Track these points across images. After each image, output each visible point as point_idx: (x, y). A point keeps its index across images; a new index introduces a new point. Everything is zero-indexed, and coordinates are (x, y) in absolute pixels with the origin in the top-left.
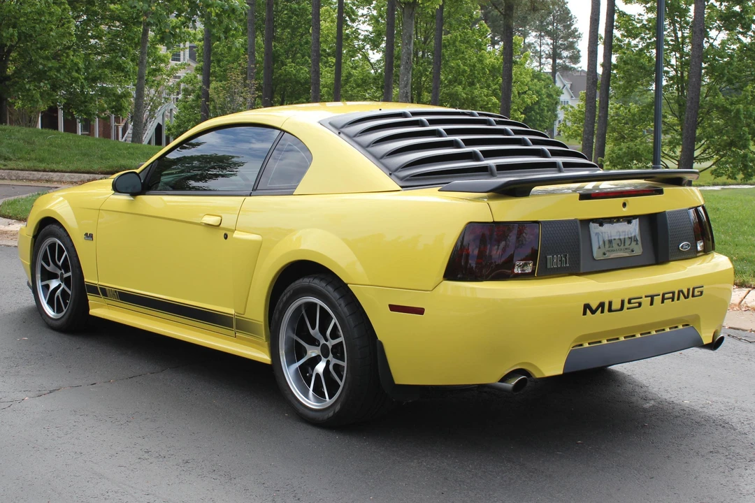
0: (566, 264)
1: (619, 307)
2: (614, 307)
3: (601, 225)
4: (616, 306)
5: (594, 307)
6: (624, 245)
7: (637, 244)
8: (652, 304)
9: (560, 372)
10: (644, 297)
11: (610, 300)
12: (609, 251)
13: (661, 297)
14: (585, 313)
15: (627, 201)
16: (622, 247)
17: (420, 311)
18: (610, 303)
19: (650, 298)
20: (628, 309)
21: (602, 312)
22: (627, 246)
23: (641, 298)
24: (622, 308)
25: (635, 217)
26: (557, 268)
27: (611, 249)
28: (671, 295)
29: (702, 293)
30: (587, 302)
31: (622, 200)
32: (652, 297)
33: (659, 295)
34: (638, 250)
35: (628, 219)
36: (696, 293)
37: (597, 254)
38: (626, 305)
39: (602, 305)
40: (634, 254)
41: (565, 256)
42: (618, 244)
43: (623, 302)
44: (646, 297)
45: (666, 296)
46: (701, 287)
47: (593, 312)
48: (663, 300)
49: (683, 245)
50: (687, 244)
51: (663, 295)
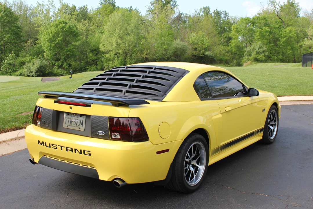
2: (47, 145)
3: (69, 115)
5: (41, 142)
6: (76, 125)
7: (82, 126)
12: (69, 126)
13: (65, 148)
14: (39, 144)
16: (75, 125)
18: (46, 143)
21: (44, 145)
22: (78, 125)
26: (45, 126)
27: (70, 125)
28: (71, 149)
29: (90, 154)
32: (62, 147)
33: (64, 147)
34: (82, 129)
35: (81, 115)
36: (86, 152)
38: (51, 146)
39: (43, 142)
40: (80, 130)
41: (47, 122)
44: (58, 146)
45: (68, 149)
46: (90, 152)
47: (41, 144)
48: (67, 150)
49: (99, 132)
50: (102, 133)
51: (67, 148)
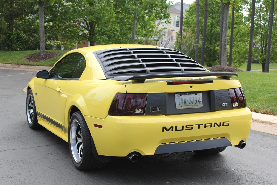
0: (159, 110)
1: (181, 128)
2: (178, 129)
3: (181, 95)
4: (179, 128)
5: (168, 128)
7: (200, 103)
8: (199, 128)
9: (153, 154)
10: (194, 125)
11: (176, 125)
12: (184, 106)
13: (204, 126)
14: (163, 131)
15: (193, 85)
16: (192, 104)
17: (101, 127)
18: (176, 127)
19: (198, 126)
20: (186, 130)
21: (172, 130)
22: (194, 104)
23: (193, 125)
24: (183, 129)
25: (199, 92)
26: (155, 112)
28: (210, 125)
29: (228, 124)
30: (164, 126)
31: (190, 85)
32: (199, 125)
33: (203, 124)
34: (201, 105)
35: (196, 93)
36: (225, 124)
37: (178, 107)
38: (185, 128)
39: (172, 128)
40: (198, 107)
41: (159, 107)
42: (189, 103)
43: (183, 127)
44: (195, 125)
45: (207, 125)
46: (229, 122)
47: (168, 130)
48: (205, 127)
49: (223, 104)
50: (226, 104)
51: (205, 125)
